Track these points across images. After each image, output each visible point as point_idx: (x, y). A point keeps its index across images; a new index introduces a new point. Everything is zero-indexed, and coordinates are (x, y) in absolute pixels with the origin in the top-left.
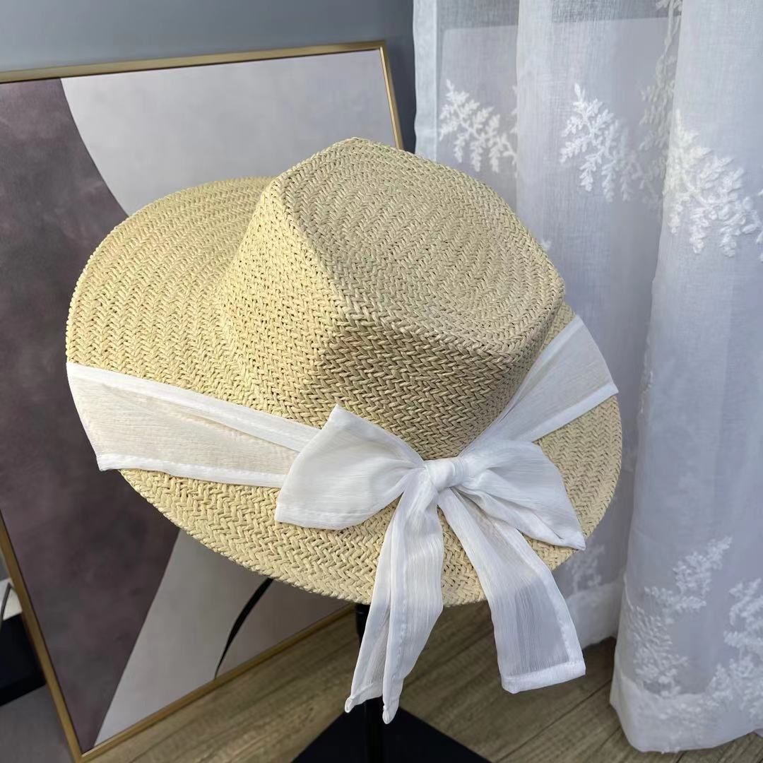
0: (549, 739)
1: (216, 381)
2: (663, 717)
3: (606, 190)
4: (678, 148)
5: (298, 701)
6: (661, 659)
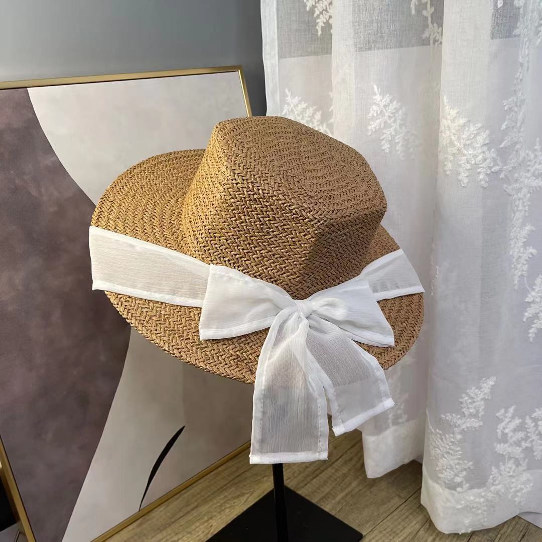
2: (459, 507)
3: (399, 152)
5: (201, 521)
6: (456, 465)
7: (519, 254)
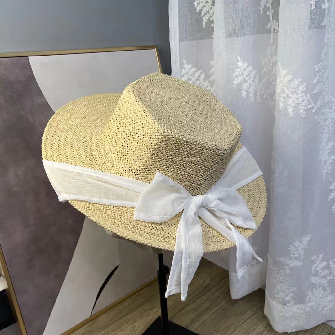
0: (240, 332)
1: (105, 167)
2: (288, 315)
3: (251, 97)
4: (280, 76)
5: (129, 323)
6: (286, 289)
7: (325, 160)
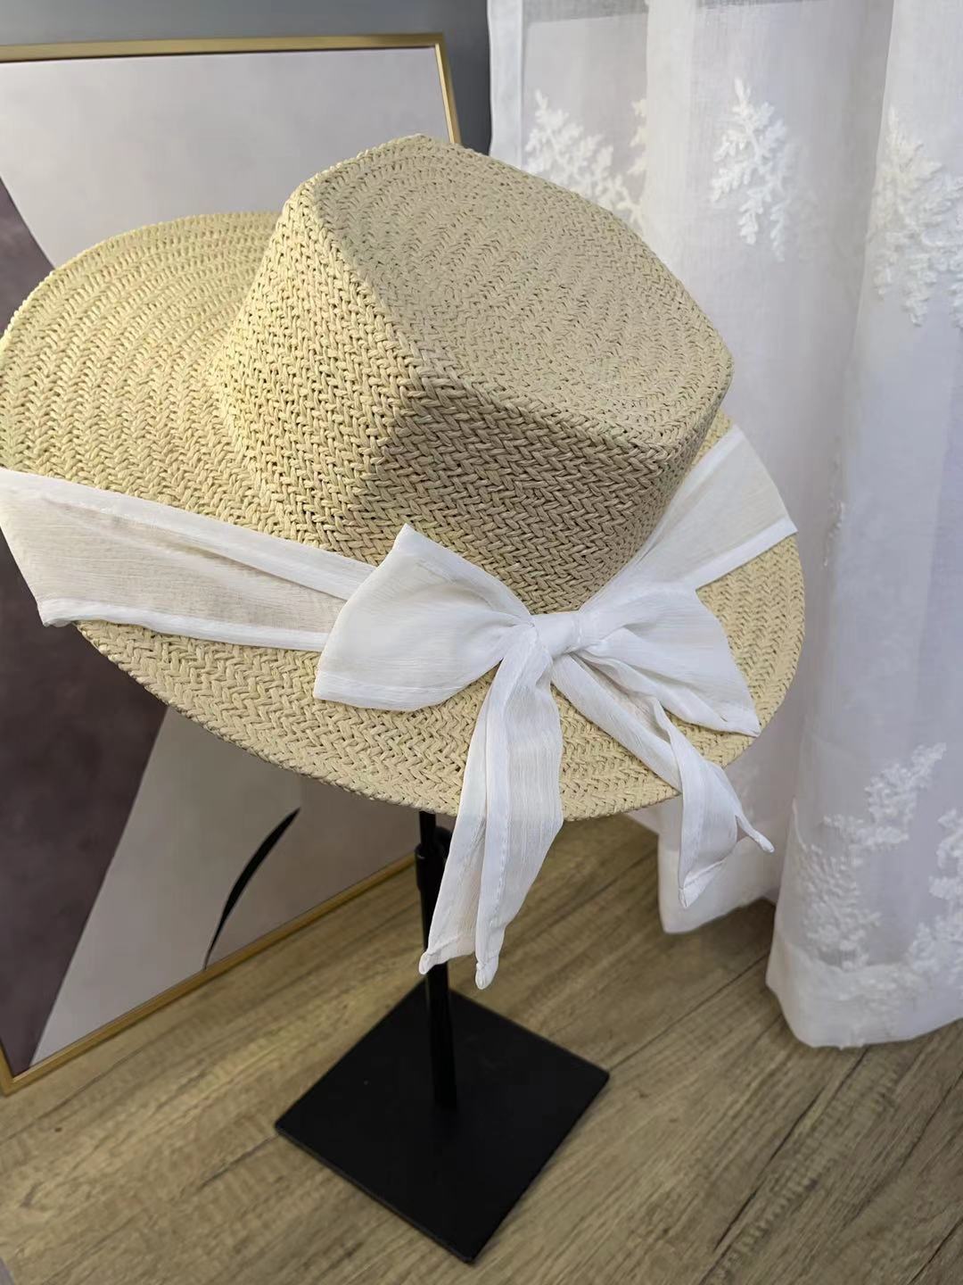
0: (684, 1036)
1: (217, 497)
3: (776, 244)
4: (891, 164)
5: (326, 996)
6: (844, 917)
